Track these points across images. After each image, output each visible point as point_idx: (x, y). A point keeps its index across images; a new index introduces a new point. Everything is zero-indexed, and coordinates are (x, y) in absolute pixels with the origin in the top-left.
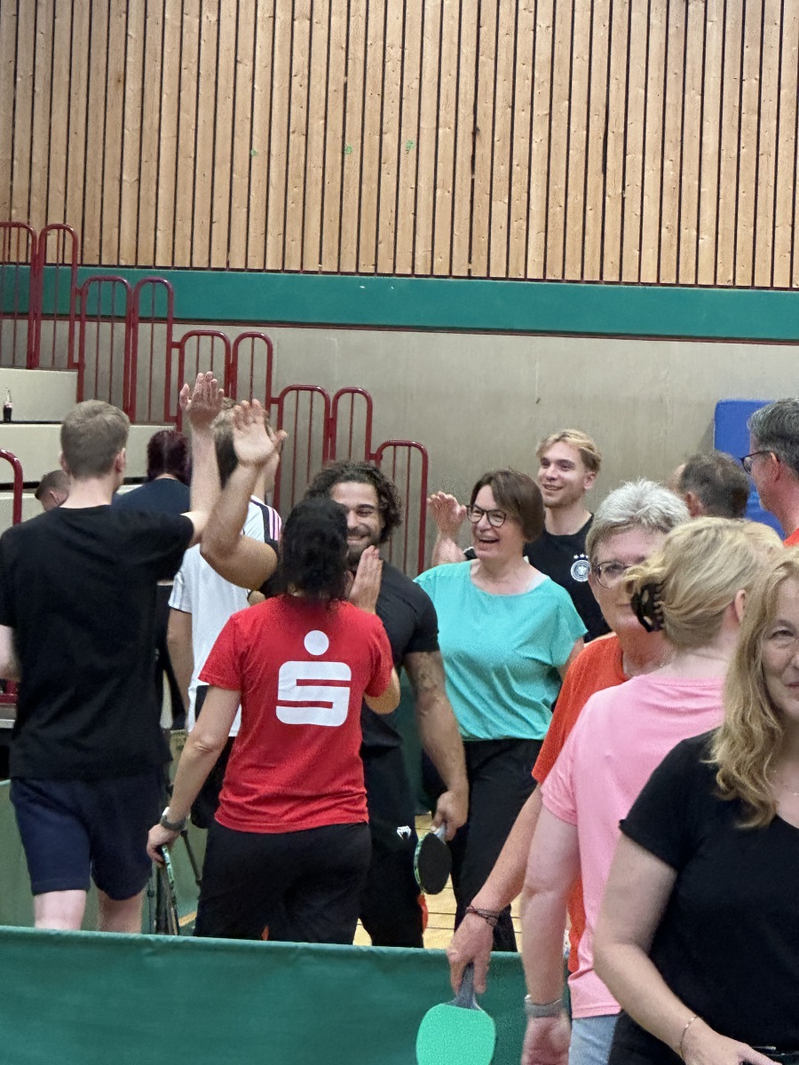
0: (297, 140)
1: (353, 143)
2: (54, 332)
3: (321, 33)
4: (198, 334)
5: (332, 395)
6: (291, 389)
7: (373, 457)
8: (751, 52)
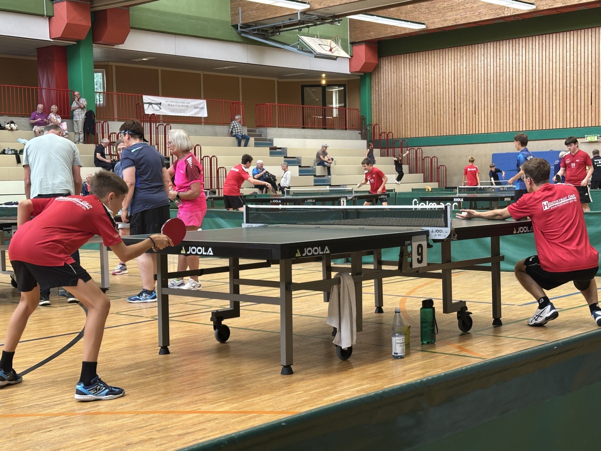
1: (436, 113)
3: (430, 94)
5: (431, 158)
6: (425, 157)
7: (438, 168)
8: (498, 89)
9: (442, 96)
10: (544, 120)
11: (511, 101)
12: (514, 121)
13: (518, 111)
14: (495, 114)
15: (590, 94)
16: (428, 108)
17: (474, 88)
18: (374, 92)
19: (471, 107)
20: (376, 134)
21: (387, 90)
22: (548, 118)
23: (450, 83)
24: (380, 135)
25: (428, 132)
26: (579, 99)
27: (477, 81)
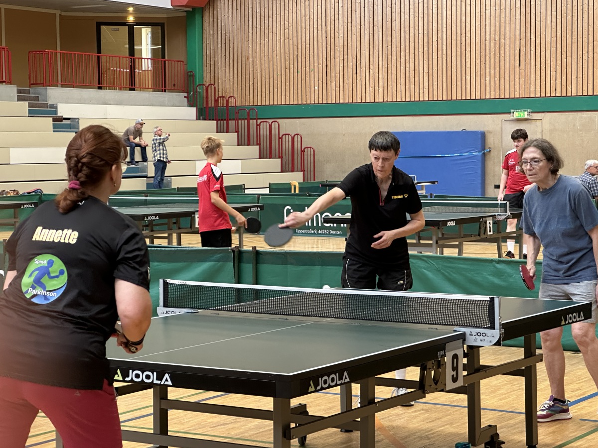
0: (287, 70)
1: (300, 70)
2: (232, 123)
3: (291, 42)
4: (263, 122)
5: (293, 136)
6: (284, 135)
7: (303, 151)
8: (389, 39)
9: (308, 46)
10: (454, 87)
11: (407, 58)
12: (412, 86)
13: (417, 72)
14: (385, 75)
15: (517, 52)
16: (287, 63)
17: (354, 37)
18: (206, 35)
19: (350, 64)
20: (209, 99)
21: (227, 34)
22: (459, 83)
23: (320, 27)
24: (216, 101)
25: (288, 98)
26: (503, 59)
27: (358, 27)
